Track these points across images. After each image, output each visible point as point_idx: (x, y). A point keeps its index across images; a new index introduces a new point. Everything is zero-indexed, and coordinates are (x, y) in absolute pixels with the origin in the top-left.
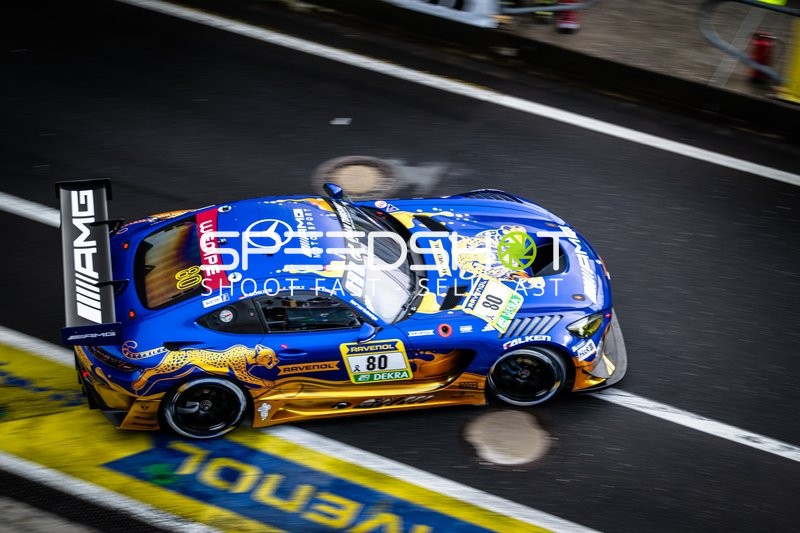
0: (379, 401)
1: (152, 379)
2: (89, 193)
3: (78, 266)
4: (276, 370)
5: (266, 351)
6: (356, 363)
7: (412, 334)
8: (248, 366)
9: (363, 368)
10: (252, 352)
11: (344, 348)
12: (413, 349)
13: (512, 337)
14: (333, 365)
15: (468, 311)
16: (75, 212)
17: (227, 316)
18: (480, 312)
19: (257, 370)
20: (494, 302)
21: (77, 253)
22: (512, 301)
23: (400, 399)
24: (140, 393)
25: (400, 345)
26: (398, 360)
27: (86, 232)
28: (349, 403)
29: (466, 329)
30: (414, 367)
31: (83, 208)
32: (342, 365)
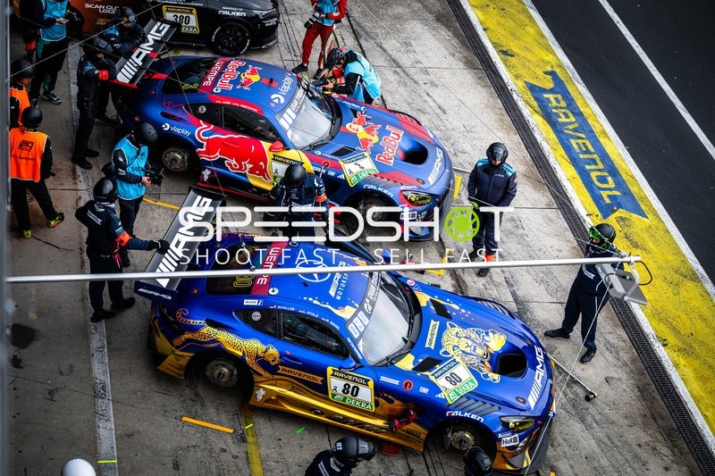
0: (346, 420)
1: (188, 340)
2: (210, 201)
3: (172, 246)
4: (276, 367)
5: (273, 351)
6: (336, 384)
7: (383, 379)
8: (257, 357)
9: (340, 390)
10: (264, 347)
11: (330, 370)
12: (380, 390)
13: (455, 409)
14: (319, 380)
15: (432, 378)
17: (256, 316)
18: (442, 382)
19: (263, 362)
20: (454, 380)
21: (177, 237)
22: (468, 383)
23: (361, 424)
24: (177, 347)
25: (371, 383)
26: (366, 394)
28: (323, 412)
29: (425, 390)
30: (377, 404)
32: (325, 381)
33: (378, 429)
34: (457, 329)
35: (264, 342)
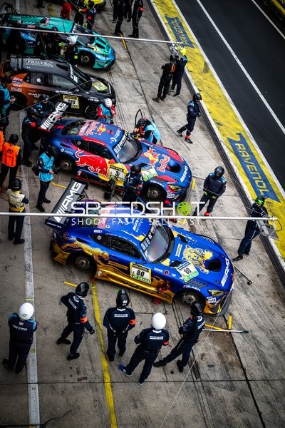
0: (137, 287)
1: (68, 247)
2: (80, 184)
3: (63, 204)
4: (107, 261)
5: (106, 254)
6: (134, 270)
7: (155, 269)
8: (99, 256)
9: (136, 273)
10: (102, 252)
11: (131, 264)
12: (154, 274)
13: (188, 284)
14: (126, 268)
15: (178, 270)
16: (73, 188)
17: (99, 238)
18: (182, 272)
19: (101, 258)
20: (188, 271)
21: (66, 200)
22: (194, 273)
23: (144, 289)
24: (63, 250)
25: (150, 271)
26: (147, 276)
27: (72, 195)
28: (127, 283)
29: (174, 275)
30: (152, 280)
31: (76, 188)
32: (129, 269)
33: (152, 292)
34: (190, 248)
35: (102, 250)
